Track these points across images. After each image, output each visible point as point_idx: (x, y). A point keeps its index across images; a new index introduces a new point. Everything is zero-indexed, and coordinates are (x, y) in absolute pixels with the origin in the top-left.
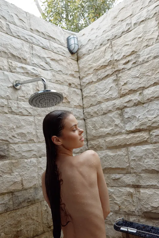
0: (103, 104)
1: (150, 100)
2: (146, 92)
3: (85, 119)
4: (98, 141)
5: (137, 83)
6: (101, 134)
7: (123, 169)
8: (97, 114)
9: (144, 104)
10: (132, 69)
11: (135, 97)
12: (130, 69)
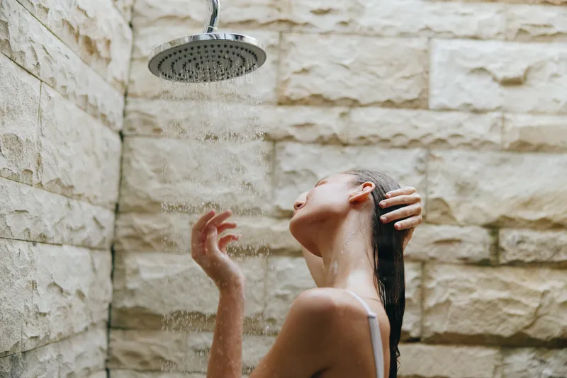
1: (365, 142)
2: (359, 115)
3: (126, 132)
5: (340, 81)
9: (345, 145)
10: (333, 38)
11: (328, 121)
12: (326, 34)
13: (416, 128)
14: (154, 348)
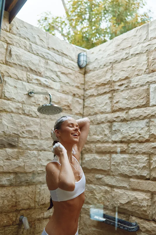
0: (98, 115)
1: (132, 119)
2: (131, 112)
4: (90, 146)
5: (125, 103)
6: (93, 140)
7: (105, 171)
8: (93, 123)
9: (128, 121)
10: (124, 91)
11: (123, 115)
12: (122, 91)
13: (146, 113)
14: (88, 177)
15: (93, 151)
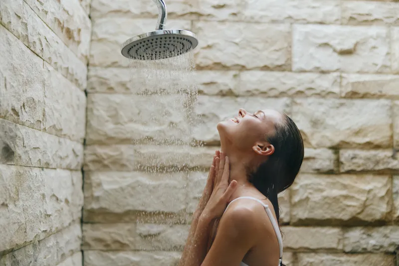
1: (250, 94)
2: (246, 76)
3: (89, 90)
4: (117, 150)
5: (233, 54)
6: (129, 136)
8: (127, 89)
9: (237, 96)
10: (228, 24)
11: (225, 80)
12: (223, 22)
13: (284, 84)
15: (127, 164)
